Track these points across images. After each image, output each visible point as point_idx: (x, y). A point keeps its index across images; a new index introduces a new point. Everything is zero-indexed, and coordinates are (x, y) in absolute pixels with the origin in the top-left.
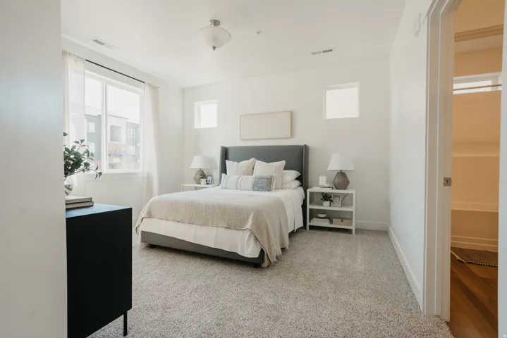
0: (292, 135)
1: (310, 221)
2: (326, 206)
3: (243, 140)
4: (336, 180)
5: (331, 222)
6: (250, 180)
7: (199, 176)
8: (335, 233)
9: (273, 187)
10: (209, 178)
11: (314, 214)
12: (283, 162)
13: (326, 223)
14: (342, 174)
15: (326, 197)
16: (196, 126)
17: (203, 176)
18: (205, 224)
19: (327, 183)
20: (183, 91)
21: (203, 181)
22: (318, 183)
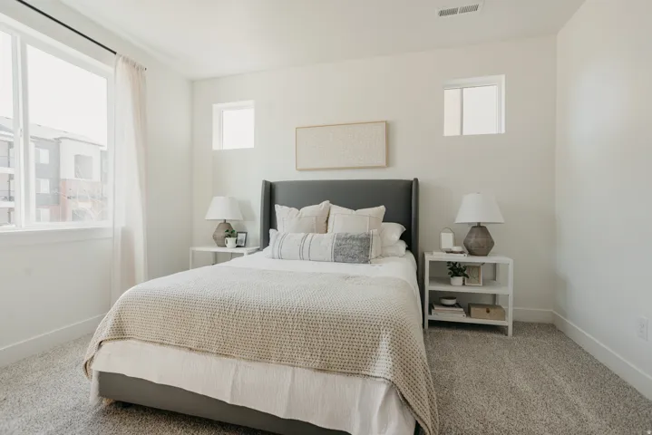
0: (389, 162)
1: (430, 313)
2: (457, 285)
3: (301, 170)
4: (472, 241)
5: (468, 313)
6: (326, 241)
7: (222, 233)
8: (476, 334)
9: (373, 254)
10: (241, 236)
11: (436, 300)
12: (382, 208)
13: (458, 316)
14: (480, 229)
15: (457, 270)
16: (216, 147)
17: (230, 232)
18: (263, 357)
19: (455, 245)
20: (192, 83)
21: (231, 241)
22: (440, 244)
